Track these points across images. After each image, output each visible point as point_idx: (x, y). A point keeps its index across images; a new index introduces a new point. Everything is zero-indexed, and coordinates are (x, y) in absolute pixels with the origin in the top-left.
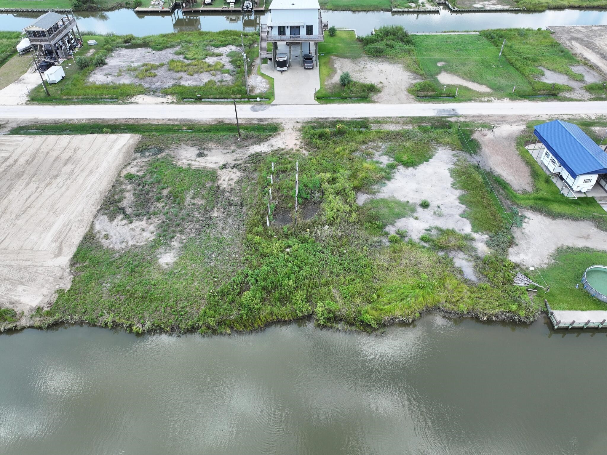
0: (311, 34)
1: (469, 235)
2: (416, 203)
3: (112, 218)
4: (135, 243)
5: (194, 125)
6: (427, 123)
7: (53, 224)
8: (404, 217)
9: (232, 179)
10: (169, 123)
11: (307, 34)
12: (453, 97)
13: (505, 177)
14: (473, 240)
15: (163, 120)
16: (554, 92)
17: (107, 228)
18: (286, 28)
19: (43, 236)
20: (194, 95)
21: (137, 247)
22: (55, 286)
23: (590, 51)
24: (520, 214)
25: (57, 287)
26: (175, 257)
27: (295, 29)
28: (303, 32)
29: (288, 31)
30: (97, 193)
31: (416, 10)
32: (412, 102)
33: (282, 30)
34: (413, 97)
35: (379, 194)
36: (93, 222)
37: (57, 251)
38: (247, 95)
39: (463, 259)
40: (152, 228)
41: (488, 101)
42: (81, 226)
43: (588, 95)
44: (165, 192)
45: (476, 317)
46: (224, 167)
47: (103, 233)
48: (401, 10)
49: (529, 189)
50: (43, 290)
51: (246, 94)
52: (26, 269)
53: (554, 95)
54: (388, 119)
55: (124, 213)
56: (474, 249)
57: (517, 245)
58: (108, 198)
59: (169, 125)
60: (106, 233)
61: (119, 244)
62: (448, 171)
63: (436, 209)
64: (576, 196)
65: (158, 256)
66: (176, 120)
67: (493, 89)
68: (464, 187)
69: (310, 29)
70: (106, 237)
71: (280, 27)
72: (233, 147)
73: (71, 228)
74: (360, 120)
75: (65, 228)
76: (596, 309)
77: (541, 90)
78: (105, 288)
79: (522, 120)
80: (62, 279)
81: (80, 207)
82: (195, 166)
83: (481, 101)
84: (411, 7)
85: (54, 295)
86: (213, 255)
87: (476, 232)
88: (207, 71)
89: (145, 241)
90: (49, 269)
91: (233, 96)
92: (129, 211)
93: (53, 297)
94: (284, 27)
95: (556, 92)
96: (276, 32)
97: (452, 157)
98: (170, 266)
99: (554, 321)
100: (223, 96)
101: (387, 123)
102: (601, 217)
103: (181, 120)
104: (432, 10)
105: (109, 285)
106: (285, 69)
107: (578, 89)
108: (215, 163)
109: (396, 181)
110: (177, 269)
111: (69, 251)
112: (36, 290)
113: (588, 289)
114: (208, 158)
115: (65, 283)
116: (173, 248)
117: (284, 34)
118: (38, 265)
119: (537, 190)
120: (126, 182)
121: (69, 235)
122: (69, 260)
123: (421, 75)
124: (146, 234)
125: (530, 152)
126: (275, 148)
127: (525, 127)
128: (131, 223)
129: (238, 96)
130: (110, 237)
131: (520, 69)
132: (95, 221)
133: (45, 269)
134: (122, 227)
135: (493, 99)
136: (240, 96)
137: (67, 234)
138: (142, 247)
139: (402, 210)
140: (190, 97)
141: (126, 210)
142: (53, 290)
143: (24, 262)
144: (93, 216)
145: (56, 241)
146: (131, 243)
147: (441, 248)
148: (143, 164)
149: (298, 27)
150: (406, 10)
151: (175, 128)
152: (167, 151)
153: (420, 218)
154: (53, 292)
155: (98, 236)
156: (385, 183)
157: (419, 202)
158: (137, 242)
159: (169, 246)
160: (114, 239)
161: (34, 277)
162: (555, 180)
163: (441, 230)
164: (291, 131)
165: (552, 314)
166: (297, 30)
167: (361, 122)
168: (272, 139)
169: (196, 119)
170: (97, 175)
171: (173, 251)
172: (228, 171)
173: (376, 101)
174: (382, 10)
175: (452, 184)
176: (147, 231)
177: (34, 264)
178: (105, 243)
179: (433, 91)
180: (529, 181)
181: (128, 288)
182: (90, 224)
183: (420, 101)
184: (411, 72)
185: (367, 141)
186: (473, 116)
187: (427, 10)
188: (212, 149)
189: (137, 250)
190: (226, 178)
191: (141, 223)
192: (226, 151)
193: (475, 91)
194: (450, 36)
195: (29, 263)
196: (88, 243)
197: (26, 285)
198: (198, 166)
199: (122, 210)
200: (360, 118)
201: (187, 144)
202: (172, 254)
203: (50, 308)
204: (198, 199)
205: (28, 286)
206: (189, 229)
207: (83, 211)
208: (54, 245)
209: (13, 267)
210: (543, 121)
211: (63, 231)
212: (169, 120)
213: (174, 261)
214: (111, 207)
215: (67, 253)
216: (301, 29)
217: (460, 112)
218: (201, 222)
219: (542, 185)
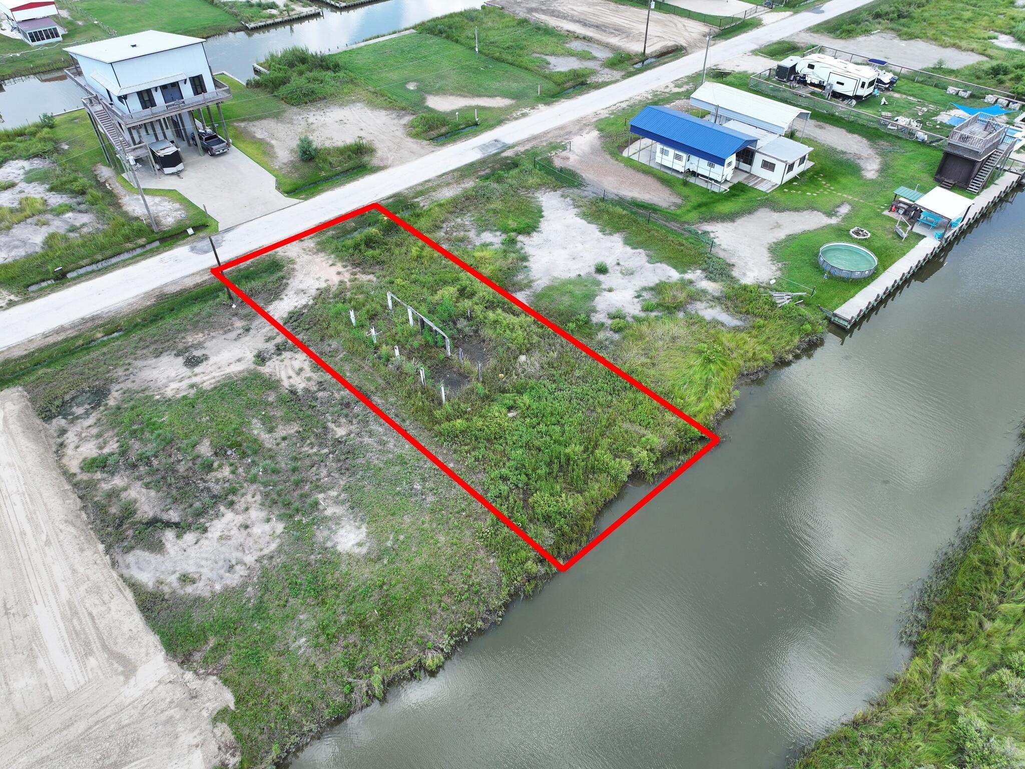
0: (204, 90)
1: (682, 280)
2: (589, 273)
3: (157, 547)
4: (259, 554)
5: (112, 321)
6: (484, 170)
7: (35, 634)
8: (597, 295)
9: (301, 370)
10: (51, 340)
11: (196, 93)
12: (476, 124)
13: (642, 198)
14: (691, 282)
15: (31, 341)
16: (580, 80)
17: (169, 566)
18: (154, 93)
19: (41, 663)
20: (47, 272)
21: (272, 557)
22: (199, 716)
23: (565, 21)
24: (700, 232)
25: (205, 714)
26: (359, 528)
27: (171, 90)
28: (187, 91)
29: (158, 97)
30: (61, 527)
31: (285, 18)
32: (433, 149)
33: (146, 98)
34: (425, 142)
35: (535, 283)
36: (122, 576)
37: (116, 665)
38: (157, 233)
39: (706, 308)
40: (256, 514)
41: (524, 115)
42: (106, 597)
43: (617, 74)
44: (205, 449)
45: (781, 362)
46: (261, 358)
47: (173, 579)
48: (263, 24)
49: (679, 201)
50: (181, 739)
51: (153, 231)
52: (90, 739)
53: (583, 84)
54: (430, 184)
55: (168, 524)
56: (704, 292)
57: (733, 265)
58: (98, 522)
59: (55, 344)
60: (177, 575)
61: (228, 574)
62: (578, 219)
63: (618, 268)
64: (725, 187)
65: (329, 544)
66: (61, 329)
67: (513, 99)
68: (617, 229)
69: (197, 83)
70: (185, 579)
71: (140, 94)
72: (239, 324)
73: (90, 614)
74: (391, 200)
75: (75, 622)
76: (860, 290)
77: (566, 83)
78: (303, 650)
79: (585, 125)
80: (196, 697)
81: (59, 570)
82: (208, 383)
83: (516, 119)
84: (272, 16)
85: (218, 732)
86: (415, 486)
87: (684, 272)
88: (19, 222)
89: (273, 540)
90: (145, 702)
91: (129, 245)
92: (174, 516)
93: (218, 733)
94: (148, 91)
95: (583, 79)
96: (135, 104)
97: (563, 199)
98: (368, 544)
99: (842, 322)
100: (109, 253)
101: (433, 189)
102: (767, 199)
103: (73, 326)
104: (310, 13)
105: (303, 640)
106: (180, 167)
107: (599, 69)
108: (239, 360)
109: (535, 258)
110: (388, 539)
111: (143, 650)
112: (167, 750)
113: (837, 273)
114: (213, 359)
115: (211, 697)
116: (339, 518)
117: (153, 104)
118: (108, 714)
119: (686, 198)
120: (99, 475)
121: (101, 627)
122: (166, 660)
123: (403, 109)
124: (258, 529)
125: (635, 157)
126: (314, 292)
127: (598, 132)
128: (205, 530)
129: (142, 241)
130: (196, 576)
131: (517, 63)
132: (126, 572)
133: (135, 708)
134: (197, 547)
135: (525, 111)
136: (144, 239)
137: (97, 629)
138: (280, 550)
139: (585, 288)
140: (38, 279)
141: (165, 517)
142: (203, 725)
143: (65, 733)
144: (109, 567)
145: (89, 652)
146: (250, 559)
147: (675, 308)
148: (94, 431)
149: (175, 85)
150: (270, 22)
151: (77, 344)
152: (114, 387)
153: (614, 287)
154: (210, 727)
155: (166, 589)
156: (526, 267)
157: (593, 269)
158: (261, 550)
159: (326, 519)
160: (206, 573)
161: (129, 737)
162: (692, 180)
163: (652, 289)
164: (307, 258)
165: (835, 315)
166: (176, 89)
167: (394, 202)
168: (289, 282)
169: (106, 310)
170: (16, 499)
171: (343, 523)
172: (277, 363)
173: (382, 165)
174: (230, 31)
175: (600, 231)
176: (253, 524)
177: (95, 718)
178: (200, 589)
179: (443, 125)
180: (669, 192)
181: (343, 619)
182: (120, 582)
183: (443, 145)
184: (386, 110)
185: (438, 223)
186: (528, 140)
187: (302, 15)
188: (204, 342)
189: (277, 561)
190: (287, 372)
191: (224, 520)
192: (233, 335)
193: (494, 108)
194: (381, 44)
195: (81, 726)
196: (163, 613)
197: (131, 762)
198: (213, 381)
199: (155, 523)
200: (388, 198)
201: (144, 357)
202: (348, 527)
203: (238, 753)
204: (280, 427)
205: (138, 759)
206: (325, 477)
207: (74, 571)
208: (92, 662)
209: (52, 757)
210: (606, 118)
211: (78, 628)
212: (46, 336)
213: (365, 534)
214: (126, 530)
215: (143, 655)
216: (182, 86)
217: (509, 141)
218: (331, 456)
219: (685, 191)
